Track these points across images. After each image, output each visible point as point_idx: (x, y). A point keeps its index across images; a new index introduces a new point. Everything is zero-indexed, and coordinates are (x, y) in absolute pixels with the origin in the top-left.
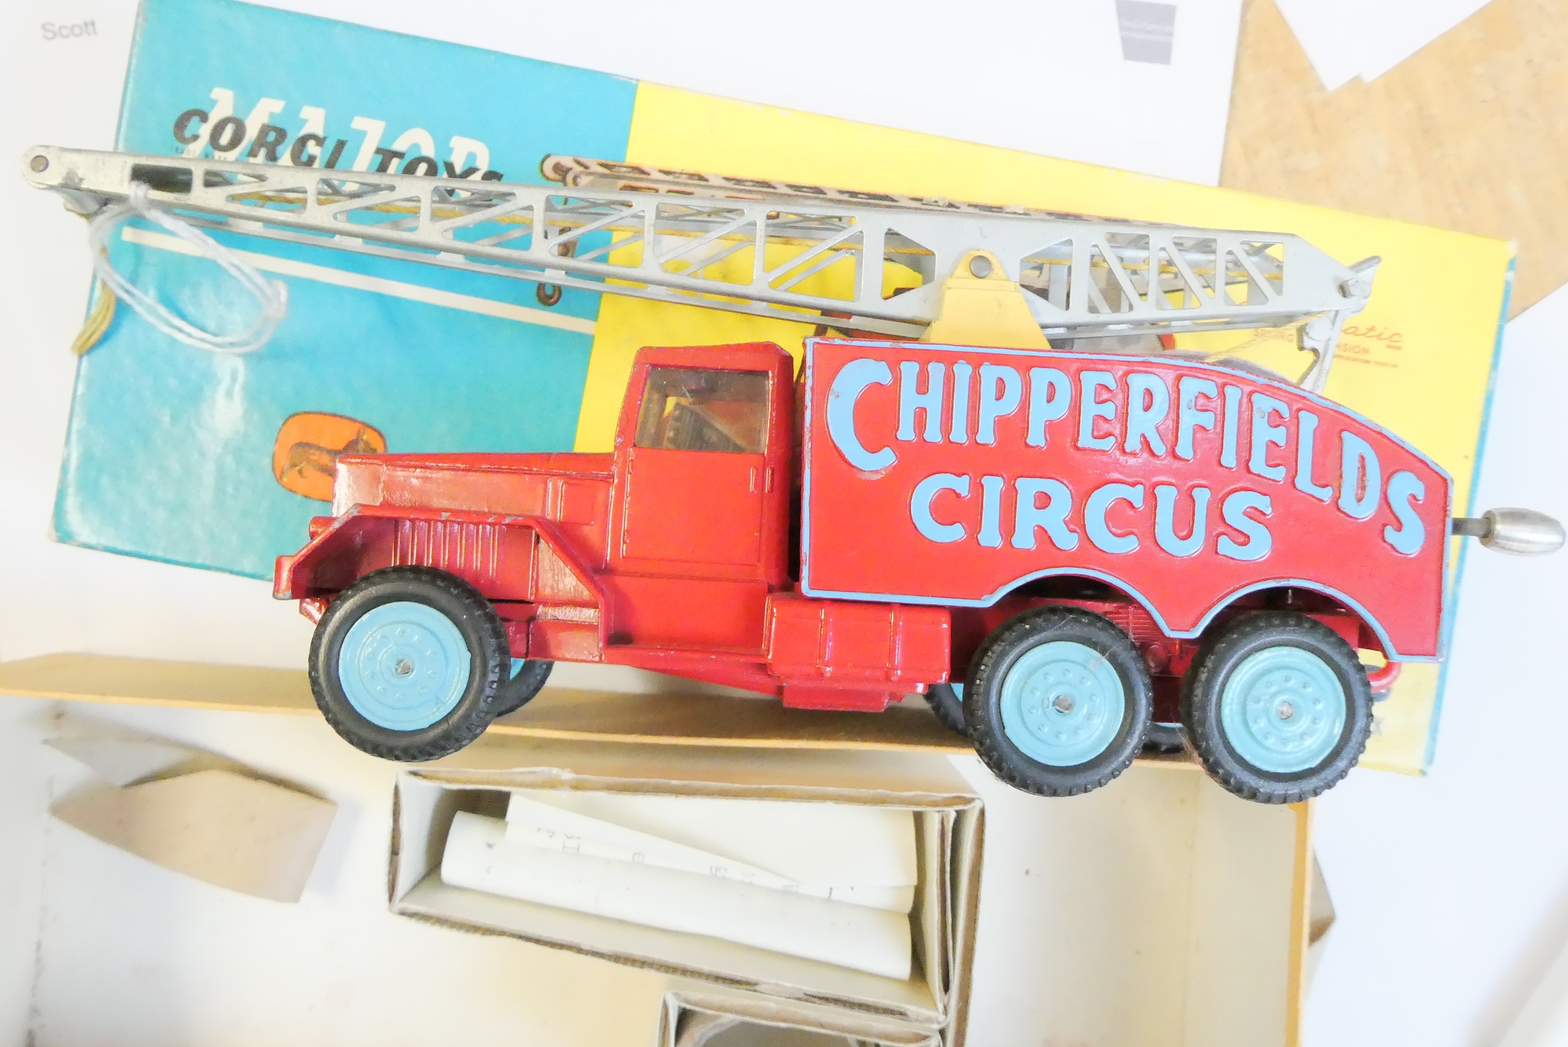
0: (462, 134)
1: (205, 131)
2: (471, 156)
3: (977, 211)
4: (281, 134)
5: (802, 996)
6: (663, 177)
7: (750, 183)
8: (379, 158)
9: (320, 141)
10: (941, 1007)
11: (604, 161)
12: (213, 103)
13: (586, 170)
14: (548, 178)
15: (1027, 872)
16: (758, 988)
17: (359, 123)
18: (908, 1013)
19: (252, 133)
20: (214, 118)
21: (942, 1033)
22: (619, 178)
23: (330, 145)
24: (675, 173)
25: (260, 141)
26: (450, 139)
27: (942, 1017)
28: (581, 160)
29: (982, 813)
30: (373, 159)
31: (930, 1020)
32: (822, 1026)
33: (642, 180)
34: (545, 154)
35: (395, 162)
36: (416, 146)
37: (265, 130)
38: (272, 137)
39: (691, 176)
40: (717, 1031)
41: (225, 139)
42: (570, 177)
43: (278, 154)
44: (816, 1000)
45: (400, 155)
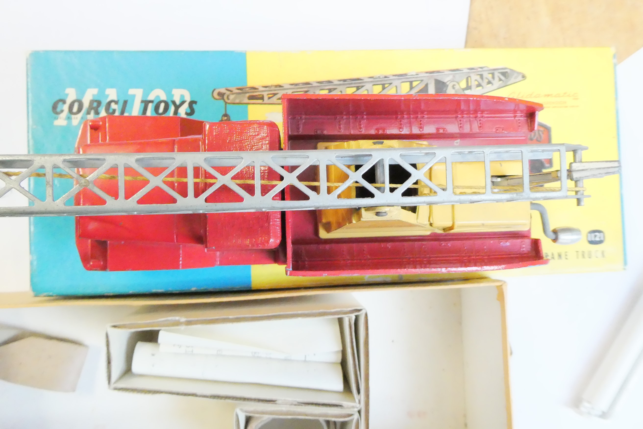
0: (177, 87)
1: (66, 107)
2: (182, 96)
3: (397, 77)
4: (99, 103)
5: (296, 403)
6: (264, 89)
7: (301, 85)
8: (143, 104)
9: (116, 102)
10: (357, 401)
11: (238, 87)
12: (67, 95)
13: (232, 92)
14: (216, 99)
15: (393, 341)
16: (277, 402)
17: (131, 92)
18: (343, 405)
19: (86, 105)
20: (69, 101)
21: (359, 412)
22: (246, 93)
23: (121, 103)
24: (269, 86)
25: (91, 108)
26: (171, 91)
27: (358, 405)
28: (229, 88)
29: (366, 315)
30: (141, 105)
31: (353, 407)
32: (306, 415)
33: (256, 92)
34: (213, 89)
35: (150, 105)
36: (158, 97)
37: (92, 102)
38: (95, 104)
39: (276, 86)
40: (263, 424)
41: (75, 109)
42: (225, 97)
43: (99, 111)
44: (303, 405)
45: (152, 102)
